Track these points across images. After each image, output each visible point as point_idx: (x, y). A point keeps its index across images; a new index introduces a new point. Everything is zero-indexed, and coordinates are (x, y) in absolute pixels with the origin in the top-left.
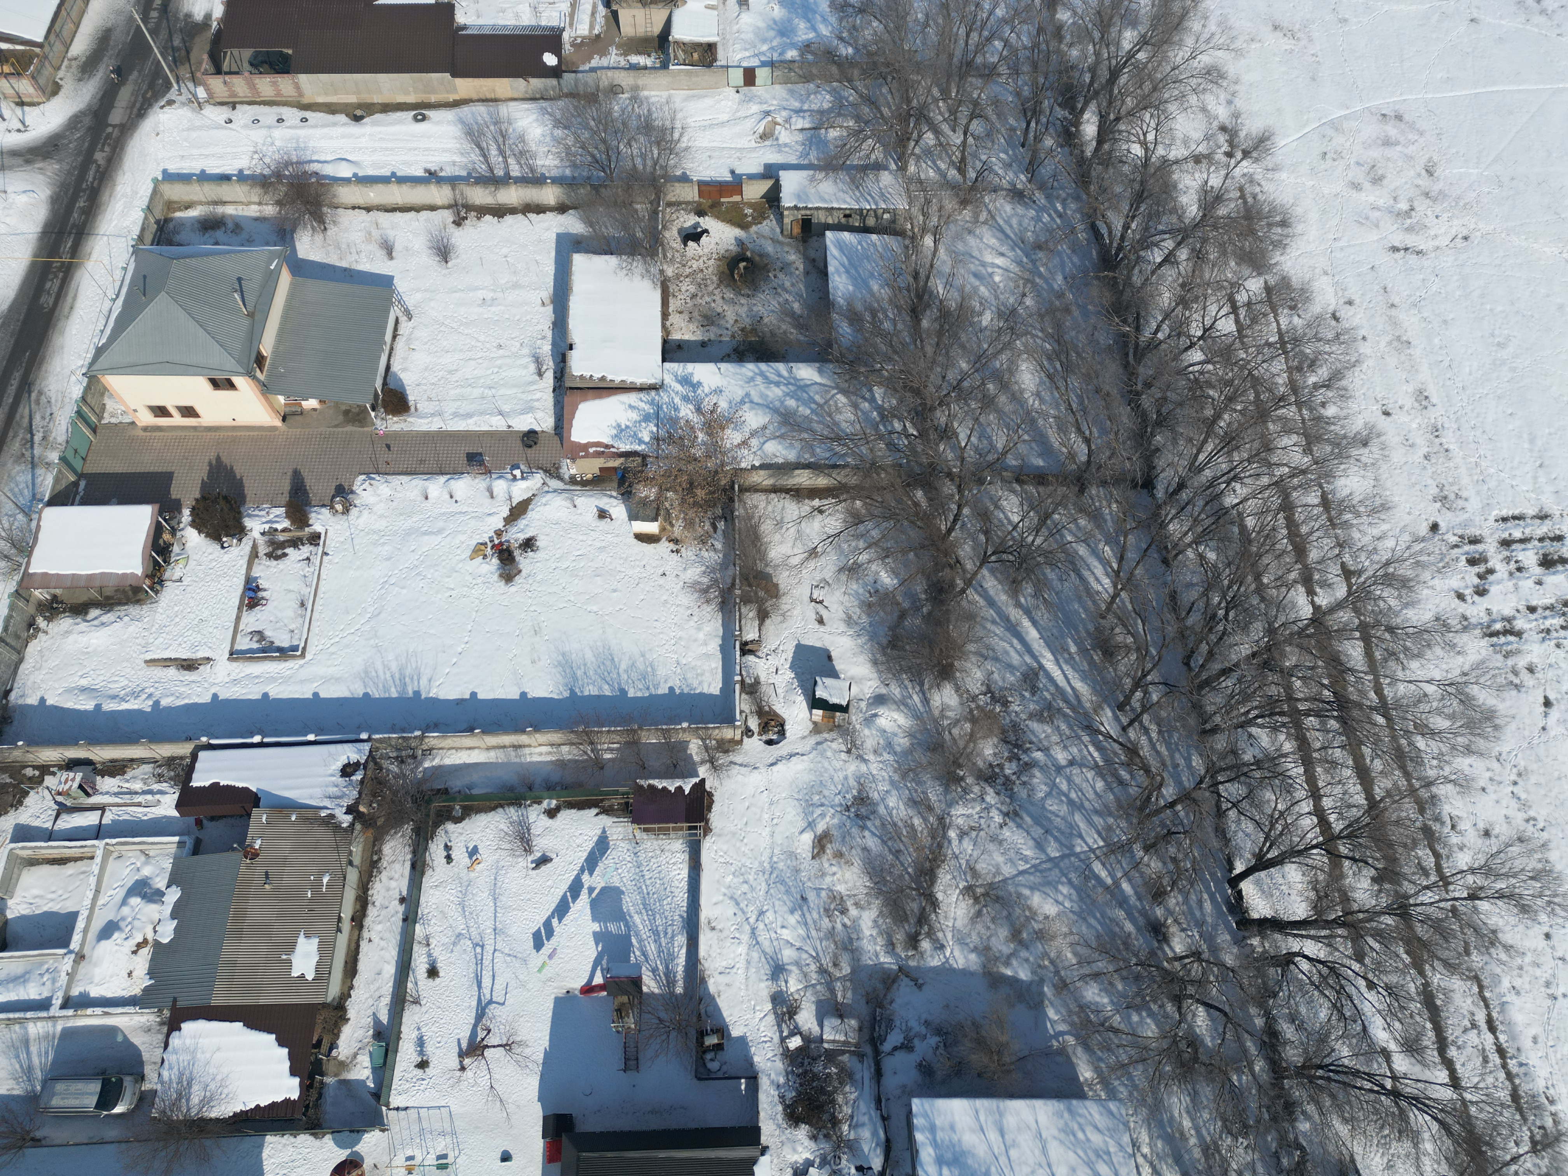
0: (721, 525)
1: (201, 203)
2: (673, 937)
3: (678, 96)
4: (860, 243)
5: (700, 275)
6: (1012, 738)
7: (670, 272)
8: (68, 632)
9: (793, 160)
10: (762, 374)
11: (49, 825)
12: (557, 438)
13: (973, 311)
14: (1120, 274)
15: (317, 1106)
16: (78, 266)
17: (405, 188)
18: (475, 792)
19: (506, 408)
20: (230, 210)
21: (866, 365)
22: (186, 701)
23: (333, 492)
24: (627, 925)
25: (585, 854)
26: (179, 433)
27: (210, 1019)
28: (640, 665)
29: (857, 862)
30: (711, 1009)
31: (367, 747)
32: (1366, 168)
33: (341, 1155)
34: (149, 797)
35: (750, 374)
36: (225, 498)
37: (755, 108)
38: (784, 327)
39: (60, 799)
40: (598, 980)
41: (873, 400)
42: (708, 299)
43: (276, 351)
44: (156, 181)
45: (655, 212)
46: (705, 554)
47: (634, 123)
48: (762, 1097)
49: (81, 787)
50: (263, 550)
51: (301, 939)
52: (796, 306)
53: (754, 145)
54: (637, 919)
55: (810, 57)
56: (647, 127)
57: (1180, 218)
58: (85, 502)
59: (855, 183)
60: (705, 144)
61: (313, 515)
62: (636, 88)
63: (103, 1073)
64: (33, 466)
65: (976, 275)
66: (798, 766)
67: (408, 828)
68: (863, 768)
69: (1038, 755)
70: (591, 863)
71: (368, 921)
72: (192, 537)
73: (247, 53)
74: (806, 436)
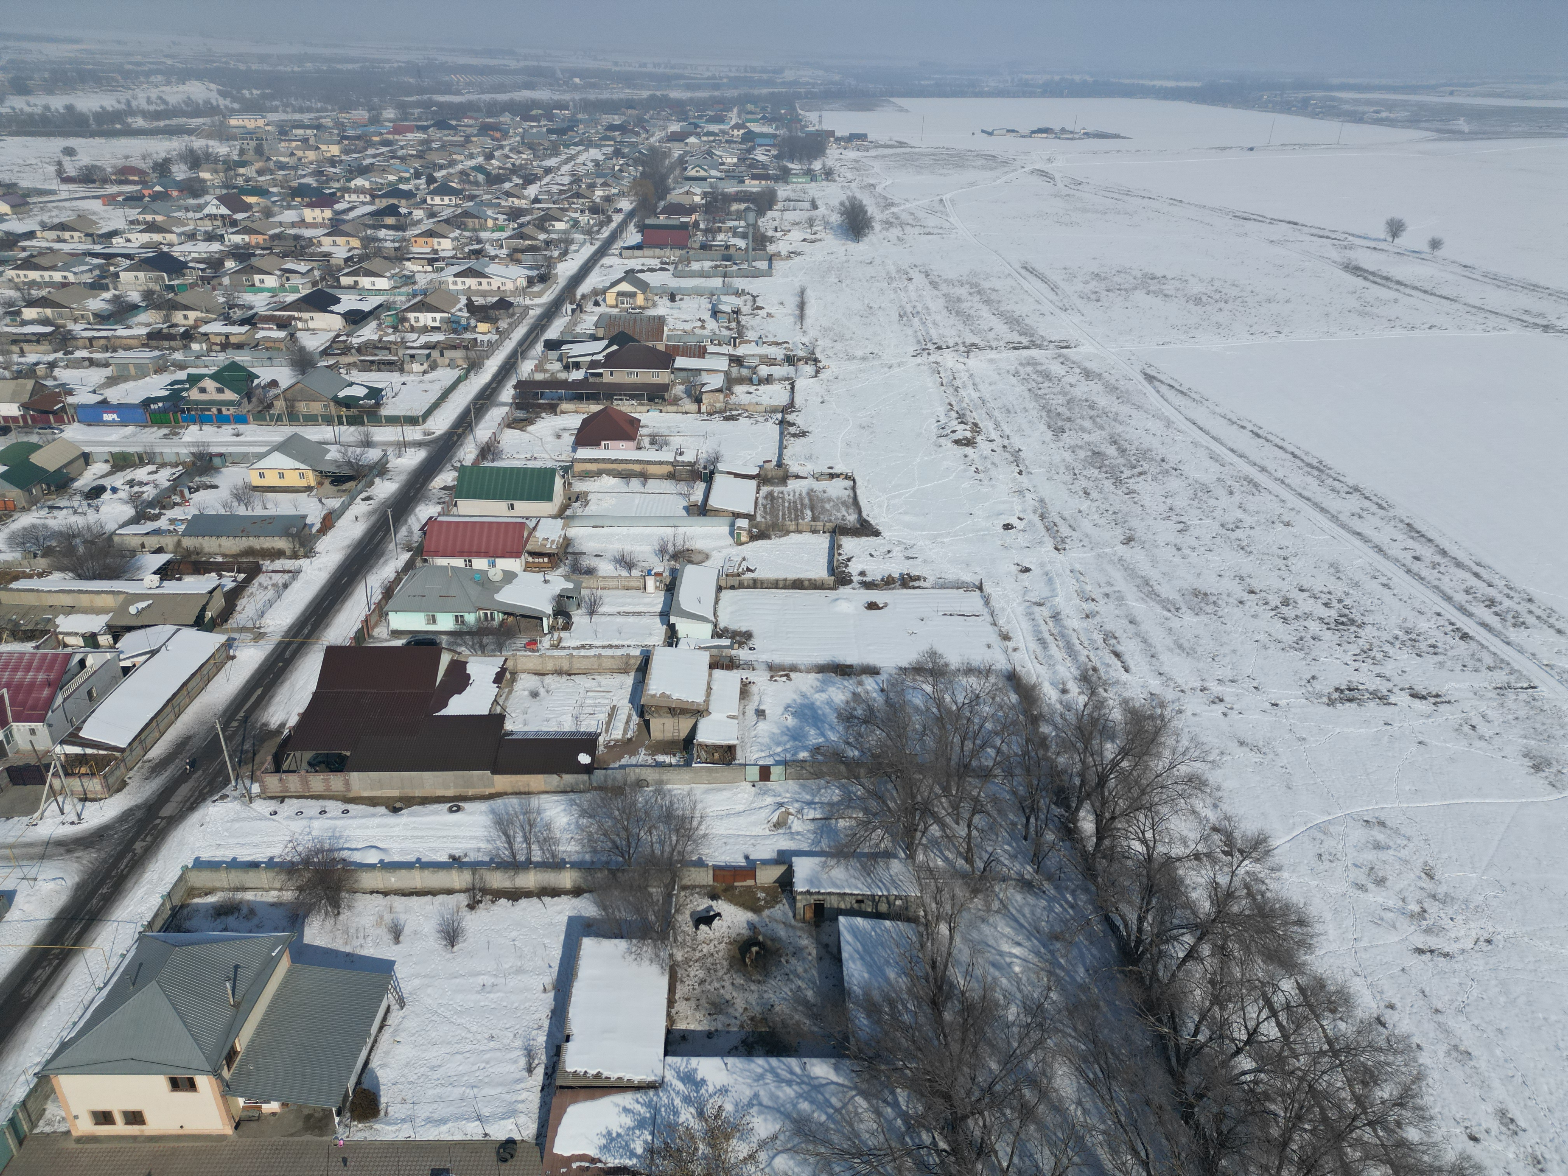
1: (222, 889)
3: (699, 789)
4: (873, 929)
5: (710, 960)
7: (679, 956)
9: (805, 847)
10: (772, 1071)
12: (537, 1149)
13: (997, 1005)
14: (1145, 968)
17: (427, 873)
19: (486, 1112)
20: (249, 896)
21: (887, 1062)
26: (115, 1144)
32: (1365, 870)
35: (760, 1070)
37: (769, 800)
38: (797, 1017)
41: (895, 1105)
42: (717, 985)
43: (251, 1047)
44: (185, 868)
45: (669, 896)
47: (656, 813)
52: (810, 994)
53: (768, 832)
55: (820, 758)
56: (668, 816)
57: (1194, 913)
59: (867, 871)
60: (722, 831)
62: (660, 782)
65: (994, 965)
73: (308, 755)
74: (823, 1150)
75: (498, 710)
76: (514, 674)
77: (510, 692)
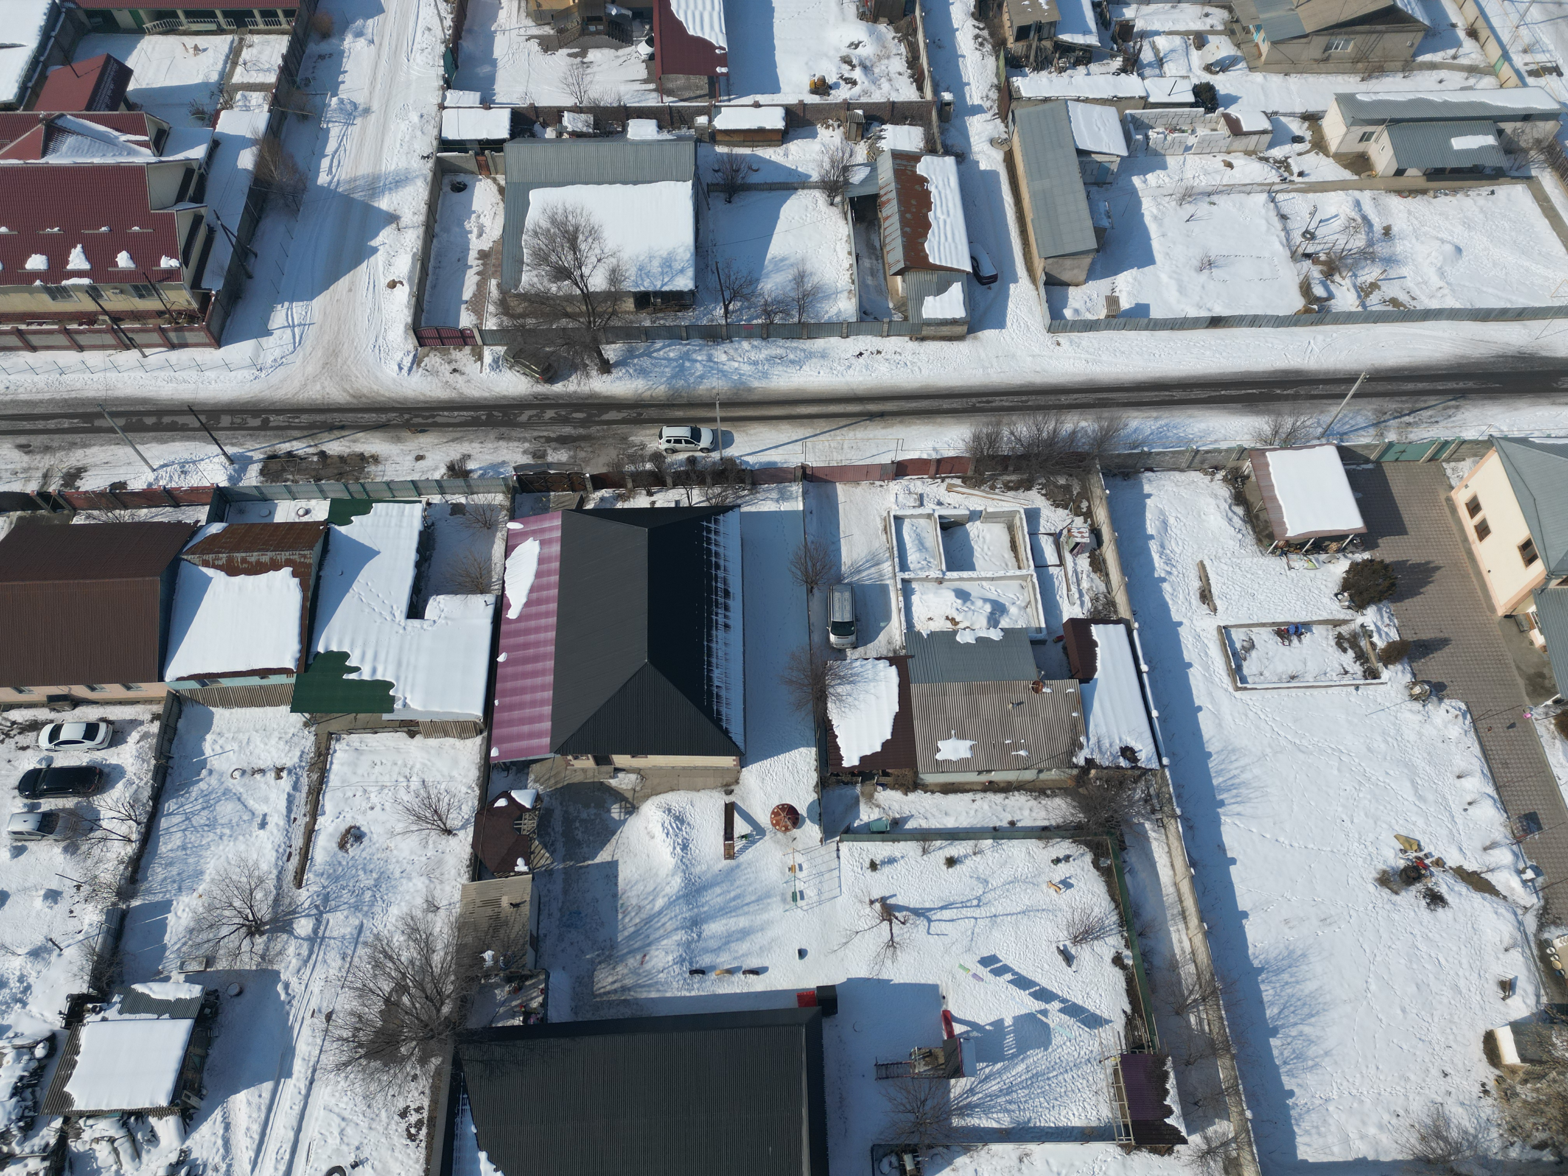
0: (1547, 1156)
2: (1007, 1111)
8: (1216, 496)
11: (1042, 530)
15: (838, 782)
18: (1127, 877)
22: (1170, 602)
23: (1434, 680)
24: (1014, 1056)
25: (1080, 1003)
26: (1455, 529)
27: (899, 686)
28: (1312, 1051)
30: (939, 1159)
31: (1155, 765)
33: (802, 810)
34: (1077, 596)
36: (1393, 585)
39: (1065, 532)
40: (958, 1029)
49: (1077, 544)
50: (1344, 630)
51: (968, 743)
54: (1021, 1067)
61: (1399, 667)
63: (857, 620)
64: (1376, 425)
67: (1081, 817)
70: (1073, 1010)
71: (990, 796)
72: (1340, 567)
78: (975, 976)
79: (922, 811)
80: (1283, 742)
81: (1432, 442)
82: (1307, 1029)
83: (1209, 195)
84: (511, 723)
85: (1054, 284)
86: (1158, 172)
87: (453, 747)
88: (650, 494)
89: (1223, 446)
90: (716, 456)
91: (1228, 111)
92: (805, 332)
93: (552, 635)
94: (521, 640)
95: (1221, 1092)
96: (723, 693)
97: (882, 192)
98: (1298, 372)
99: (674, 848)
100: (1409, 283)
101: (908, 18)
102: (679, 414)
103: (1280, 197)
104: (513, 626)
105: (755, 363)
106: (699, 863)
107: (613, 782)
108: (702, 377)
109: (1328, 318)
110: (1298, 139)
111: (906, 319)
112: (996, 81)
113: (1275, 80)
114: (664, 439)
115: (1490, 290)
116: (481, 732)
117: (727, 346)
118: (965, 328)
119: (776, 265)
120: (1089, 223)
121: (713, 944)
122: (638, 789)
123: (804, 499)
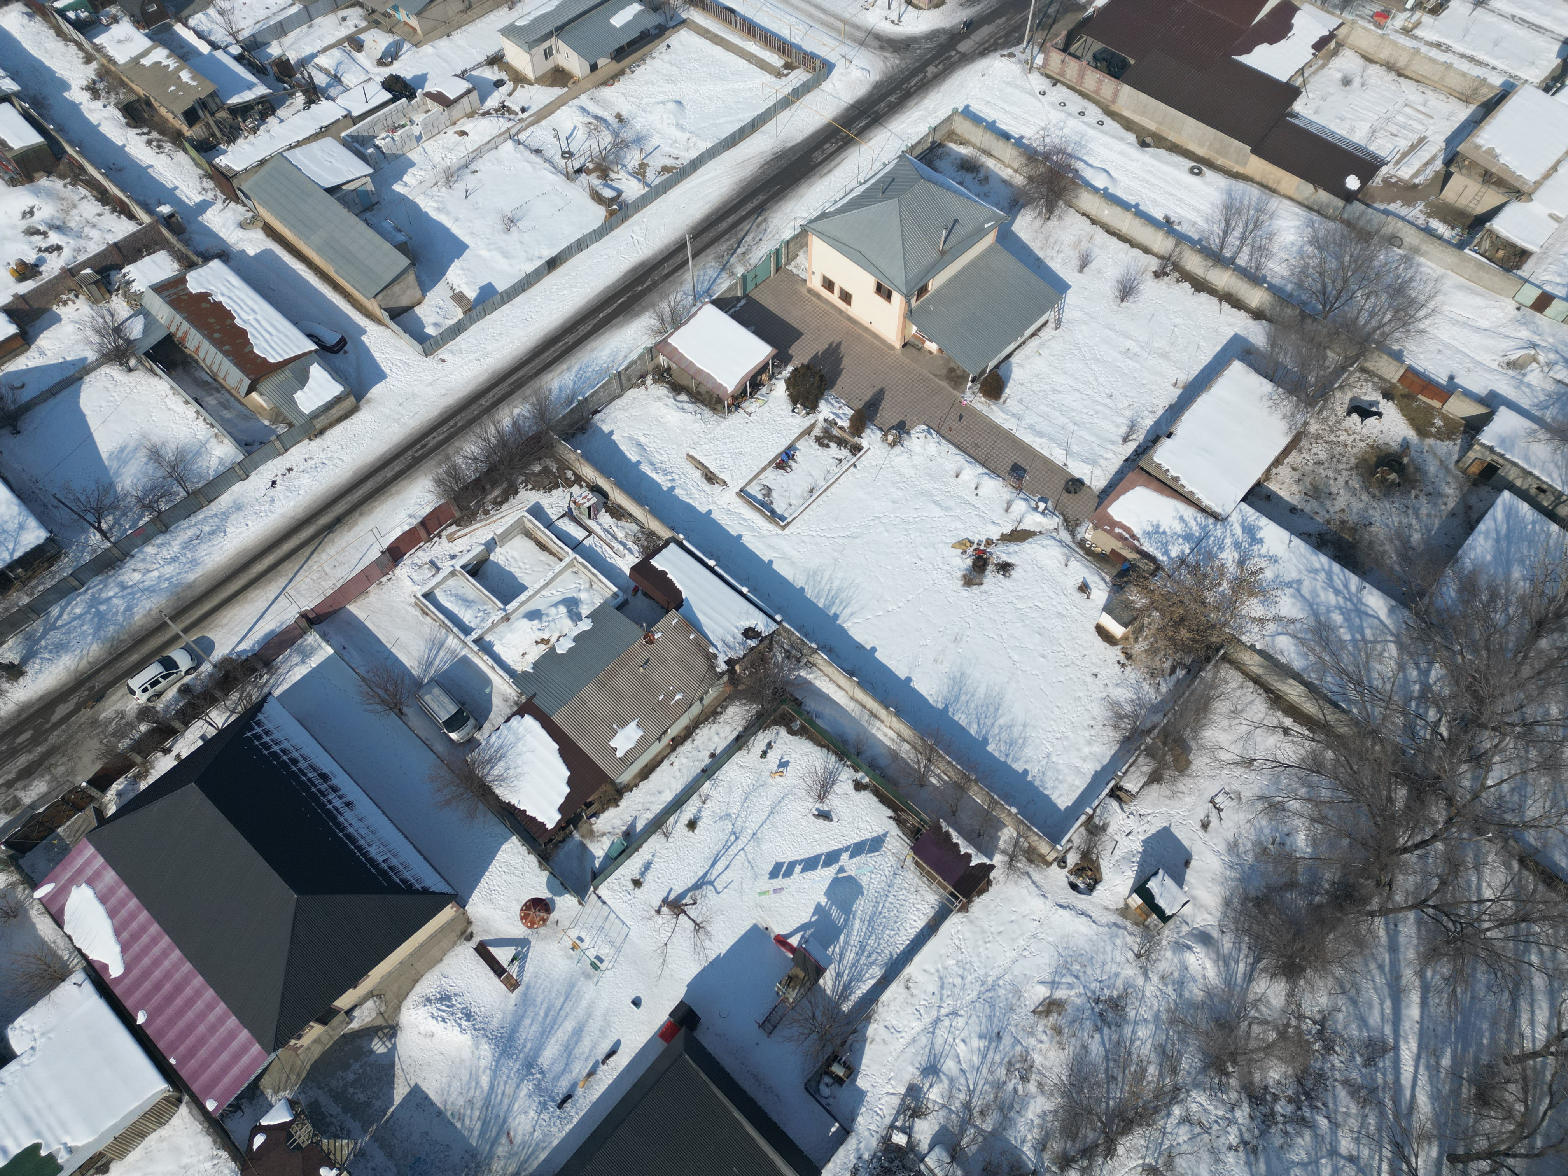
0: (1181, 673)
1: (974, 146)
2: (872, 963)
3: (1453, 279)
4: (1534, 523)
5: (1341, 449)
6: (1309, 1084)
7: (1313, 428)
8: (659, 399)
9: (1525, 403)
10: (1329, 574)
11: (554, 518)
12: (1096, 500)
15: (556, 846)
16: (856, 143)
17: (1137, 222)
18: (819, 722)
19: (1075, 448)
20: (990, 163)
21: (1445, 637)
22: (691, 502)
23: (895, 424)
24: (846, 921)
25: (858, 840)
26: (828, 308)
27: (544, 727)
28: (1016, 732)
29: (1069, 1052)
30: (857, 1046)
31: (774, 627)
33: (544, 894)
34: (621, 548)
35: (1317, 565)
36: (822, 376)
37: (1524, 334)
38: (1387, 547)
39: (573, 506)
40: (794, 941)
41: (1426, 673)
42: (1330, 474)
43: (939, 290)
44: (955, 111)
45: (1344, 369)
46: (1146, 686)
48: (841, 1152)
49: (589, 508)
50: (817, 432)
51: (633, 724)
52: (1416, 537)
53: (1495, 365)
54: (857, 924)
56: (1399, 290)
58: (736, 317)
60: (1445, 337)
61: (868, 431)
62: (1416, 250)
63: (463, 704)
64: (724, 269)
66: (1082, 926)
67: (755, 707)
68: (1140, 981)
69: (1323, 1122)
70: (858, 849)
71: (681, 750)
72: (780, 389)
73: (1098, 46)
74: (1327, 658)
75: (1298, 82)
76: (1339, 45)
77: (1323, 66)
78: (776, 891)
79: (640, 807)
80: (841, 541)
81: (769, 256)
82: (1001, 721)
83: (466, 166)
84: (204, 1065)
85: (400, 314)
86: (410, 170)
87: (162, 1139)
88: (167, 751)
89: (634, 356)
90: (206, 668)
91: (426, 90)
92: (202, 499)
93: (176, 954)
94: (147, 985)
95: (988, 812)
96: (394, 862)
97: (173, 329)
98: (642, 265)
99: (460, 1025)
100: (665, 148)
101: (65, 160)
102: (134, 658)
103: (522, 137)
104: (127, 981)
105: (175, 559)
106: (492, 1016)
107: (355, 1025)
108: (129, 608)
109: (631, 212)
110: (499, 84)
111: (291, 425)
112: (201, 172)
113: (443, 44)
114: (138, 692)
115: (722, 120)
116: (180, 1101)
117: (131, 564)
118: (352, 399)
119: (118, 459)
120: (387, 246)
121: (558, 1067)
122: (383, 1009)
123: (327, 641)
